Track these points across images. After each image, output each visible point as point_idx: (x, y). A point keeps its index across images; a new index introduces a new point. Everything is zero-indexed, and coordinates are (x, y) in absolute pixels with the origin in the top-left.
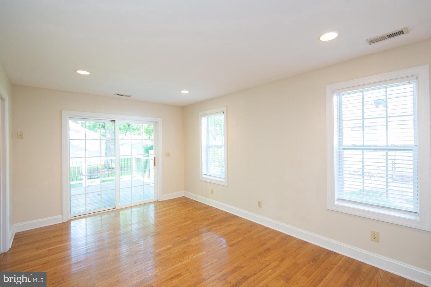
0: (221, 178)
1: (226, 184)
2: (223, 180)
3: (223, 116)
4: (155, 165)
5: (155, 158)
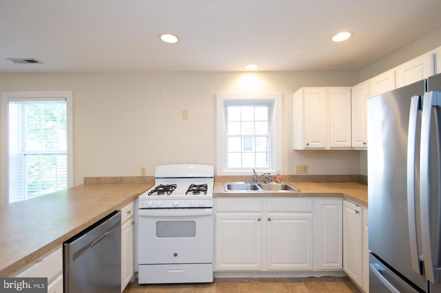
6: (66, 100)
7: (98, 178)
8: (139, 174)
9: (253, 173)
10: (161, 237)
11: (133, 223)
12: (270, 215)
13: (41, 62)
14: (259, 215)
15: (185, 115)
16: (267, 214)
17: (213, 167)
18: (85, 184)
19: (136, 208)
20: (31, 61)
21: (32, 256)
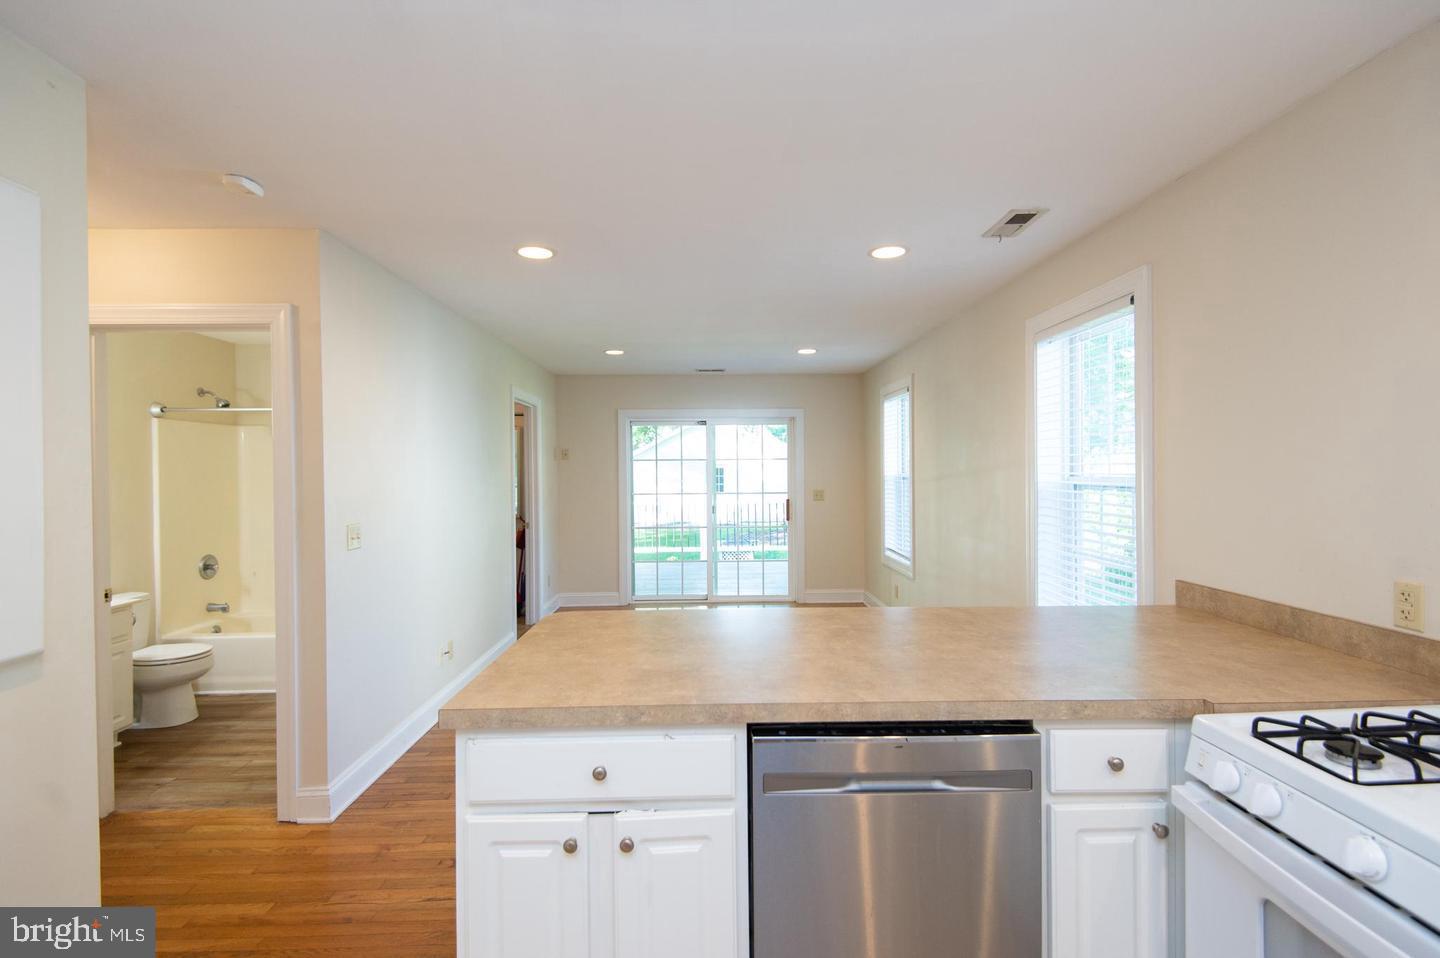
3: (908, 399)
4: (788, 519)
5: (788, 500)
6: (1132, 299)
11: (1162, 831)
18: (1179, 606)
19: (1176, 767)
20: (1021, 219)
21: (642, 714)
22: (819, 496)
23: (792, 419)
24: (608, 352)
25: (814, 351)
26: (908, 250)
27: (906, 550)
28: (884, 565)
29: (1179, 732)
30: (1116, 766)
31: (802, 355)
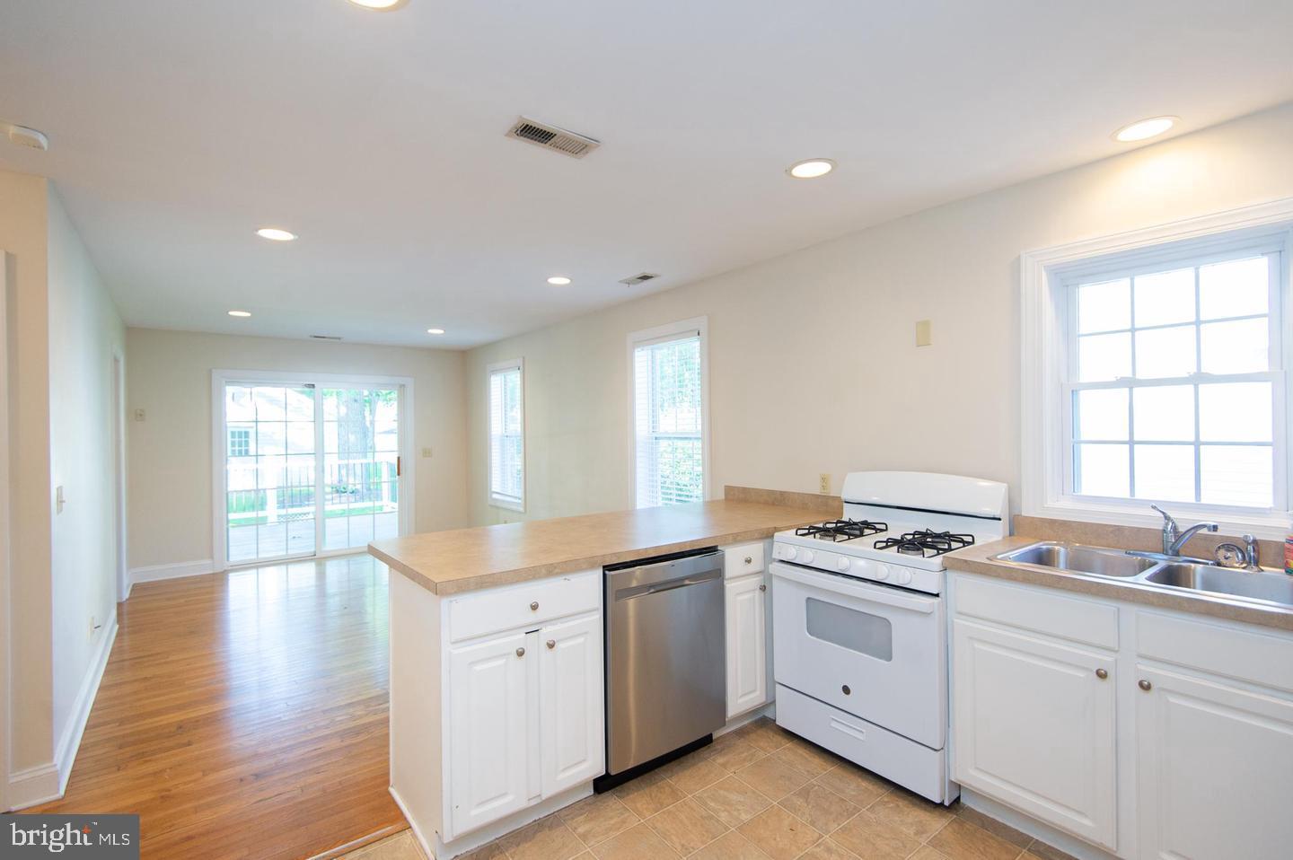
0: (516, 498)
1: (522, 509)
2: (517, 501)
3: (519, 375)
4: (399, 474)
5: (399, 458)
6: (699, 334)
7: (744, 489)
8: (816, 490)
9: (1163, 521)
10: (818, 637)
11: (763, 588)
12: (1150, 671)
13: (656, 276)
14: (1105, 660)
15: (923, 335)
16: (1139, 667)
17: (1003, 487)
18: (727, 499)
19: (768, 557)
20: (645, 278)
21: (555, 568)
22: (427, 453)
23: (402, 386)
24: (231, 313)
25: (442, 332)
26: (571, 280)
27: (519, 492)
28: (491, 506)
29: (769, 540)
30: (749, 561)
31: (432, 334)
